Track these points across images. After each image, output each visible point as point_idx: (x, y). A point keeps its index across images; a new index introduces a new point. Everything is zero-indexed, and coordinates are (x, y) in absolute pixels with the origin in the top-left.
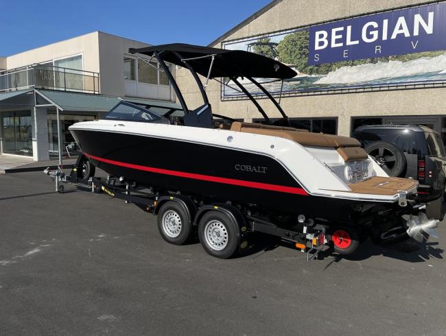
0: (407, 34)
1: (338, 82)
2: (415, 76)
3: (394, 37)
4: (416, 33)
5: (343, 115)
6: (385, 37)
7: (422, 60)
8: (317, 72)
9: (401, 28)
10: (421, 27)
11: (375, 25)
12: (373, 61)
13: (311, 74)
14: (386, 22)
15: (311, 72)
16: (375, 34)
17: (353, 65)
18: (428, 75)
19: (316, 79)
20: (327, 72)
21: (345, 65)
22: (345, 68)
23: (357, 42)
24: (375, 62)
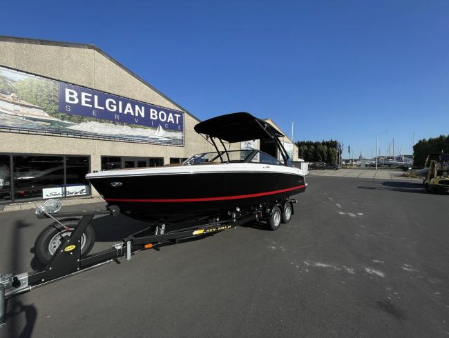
0: (132, 114)
1: (90, 131)
2: (138, 137)
3: (126, 112)
4: (137, 115)
5: (94, 154)
6: (120, 111)
7: (140, 129)
8: (69, 119)
9: (129, 109)
10: (139, 112)
11: (115, 102)
12: (114, 123)
13: (63, 119)
14: (120, 103)
15: (63, 118)
16: (115, 107)
17: (100, 122)
18: (143, 137)
19: (69, 125)
20: (80, 122)
21: (95, 121)
22: (95, 123)
23: (103, 108)
24: (116, 124)
